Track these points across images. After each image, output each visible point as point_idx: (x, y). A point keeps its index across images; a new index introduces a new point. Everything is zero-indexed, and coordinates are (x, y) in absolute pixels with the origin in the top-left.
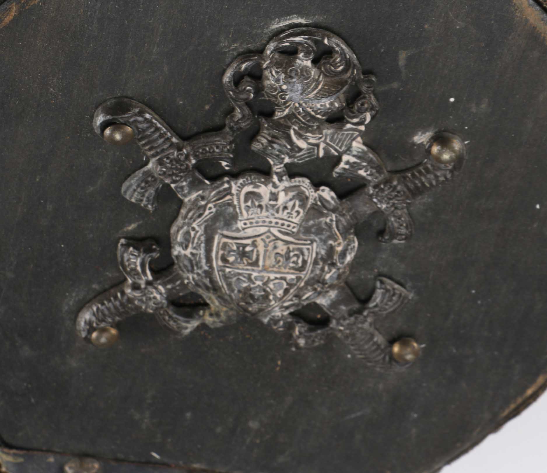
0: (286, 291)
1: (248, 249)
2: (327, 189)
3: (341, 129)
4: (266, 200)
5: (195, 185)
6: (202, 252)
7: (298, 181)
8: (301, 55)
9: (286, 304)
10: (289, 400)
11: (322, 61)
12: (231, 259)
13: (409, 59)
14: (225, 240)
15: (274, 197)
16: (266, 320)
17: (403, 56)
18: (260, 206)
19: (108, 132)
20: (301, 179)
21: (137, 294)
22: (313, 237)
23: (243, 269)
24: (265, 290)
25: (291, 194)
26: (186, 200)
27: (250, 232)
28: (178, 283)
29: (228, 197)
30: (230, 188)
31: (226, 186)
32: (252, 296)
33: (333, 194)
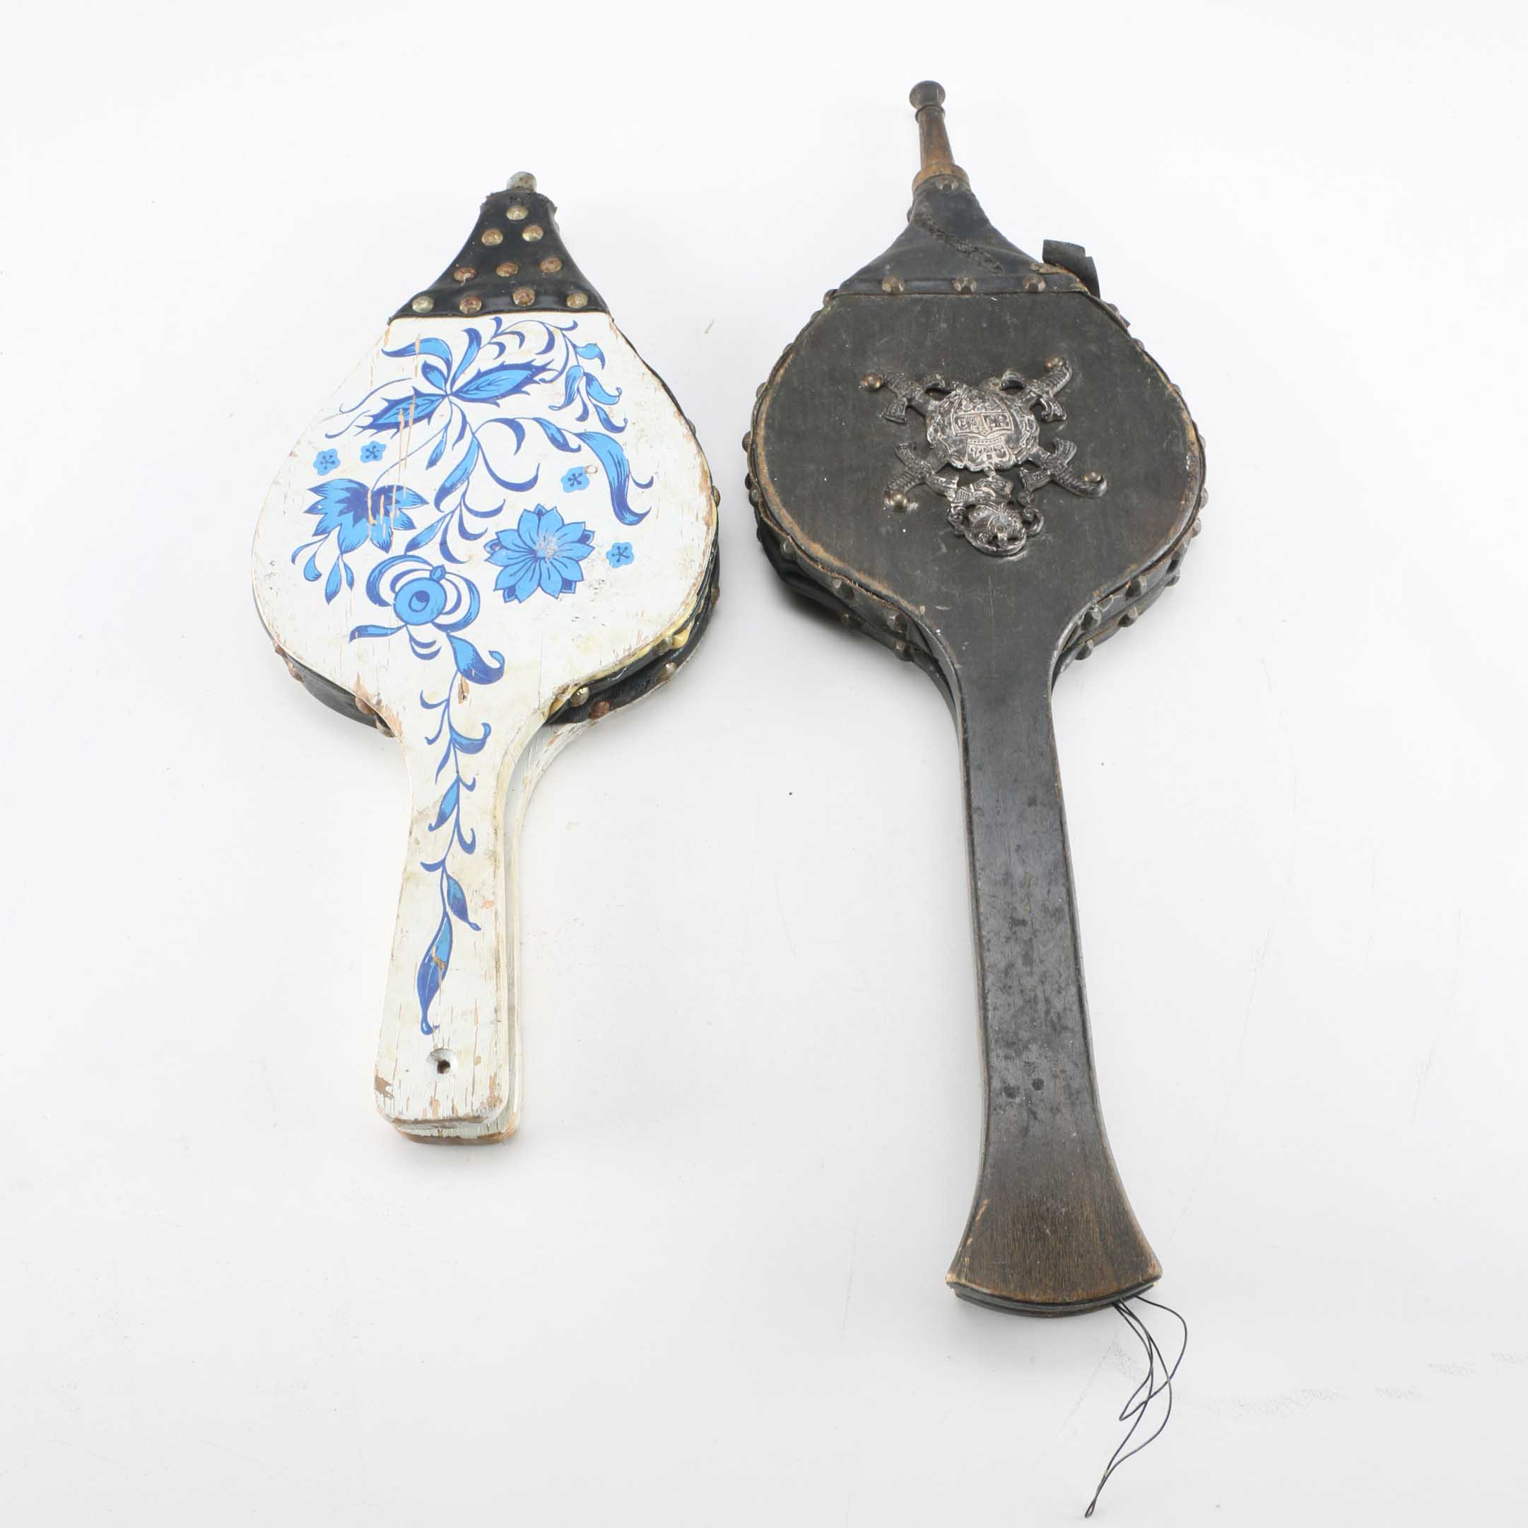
0: (960, 404)
1: (994, 425)
2: (959, 467)
3: (965, 502)
4: (993, 454)
5: (1037, 456)
6: (1018, 419)
7: (978, 468)
8: (1006, 539)
9: (957, 397)
10: (928, 343)
11: (991, 538)
12: (1001, 417)
13: (939, 548)
14: (1009, 428)
15: (989, 457)
16: (965, 386)
17: (944, 549)
18: (995, 450)
19: (1099, 479)
20: (976, 470)
21: (1046, 389)
22: (957, 438)
23: (993, 413)
24: (974, 403)
25: (979, 460)
26: (1038, 447)
27: (996, 434)
28: (1024, 400)
29: (1016, 452)
30: (1016, 458)
31: (1019, 459)
32: (980, 398)
33: (954, 465)
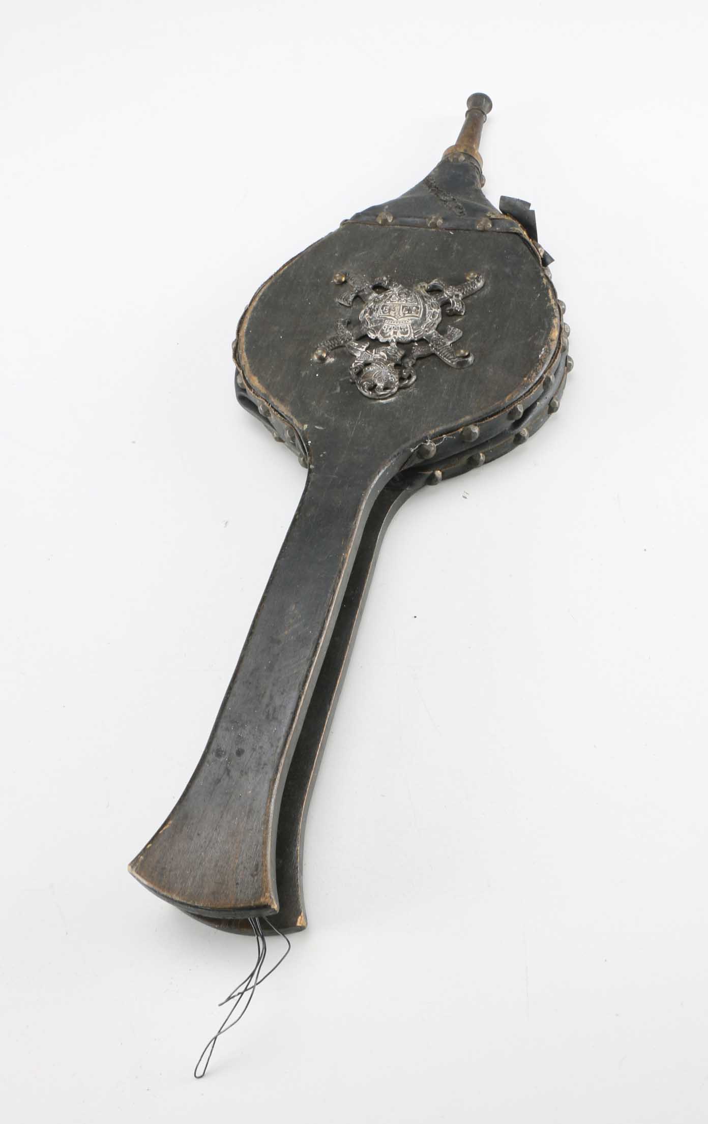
0: (391, 297)
1: (407, 312)
2: (372, 338)
3: (365, 361)
4: (399, 332)
5: (431, 336)
6: (427, 311)
7: (384, 340)
8: (382, 387)
9: (391, 292)
10: (392, 257)
11: (372, 386)
12: (414, 308)
13: (335, 389)
14: (417, 315)
15: (395, 333)
16: (400, 286)
17: (338, 390)
18: (401, 329)
19: (467, 354)
20: (383, 341)
21: (456, 293)
22: (379, 319)
23: (409, 305)
24: (400, 297)
25: (388, 335)
26: (434, 330)
27: (406, 319)
28: (438, 299)
29: (415, 332)
30: (414, 336)
31: (416, 336)
32: (405, 294)
33: (369, 336)
